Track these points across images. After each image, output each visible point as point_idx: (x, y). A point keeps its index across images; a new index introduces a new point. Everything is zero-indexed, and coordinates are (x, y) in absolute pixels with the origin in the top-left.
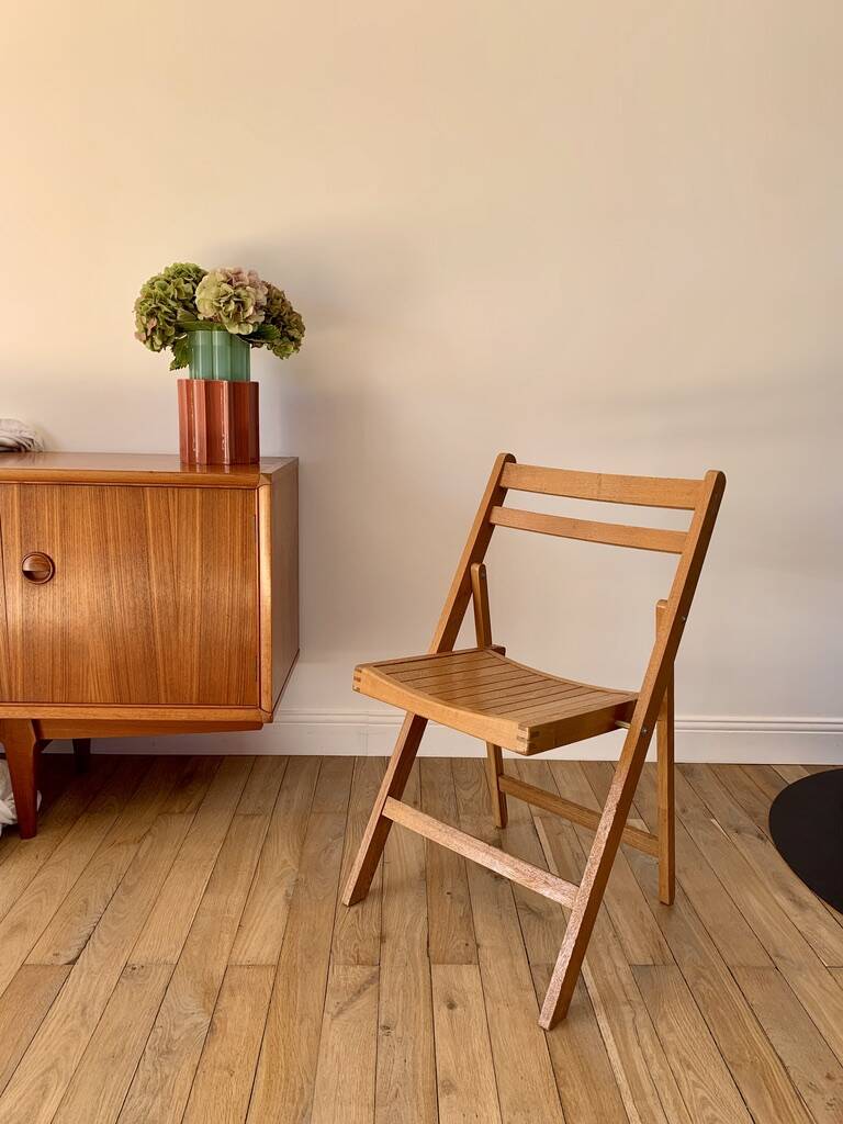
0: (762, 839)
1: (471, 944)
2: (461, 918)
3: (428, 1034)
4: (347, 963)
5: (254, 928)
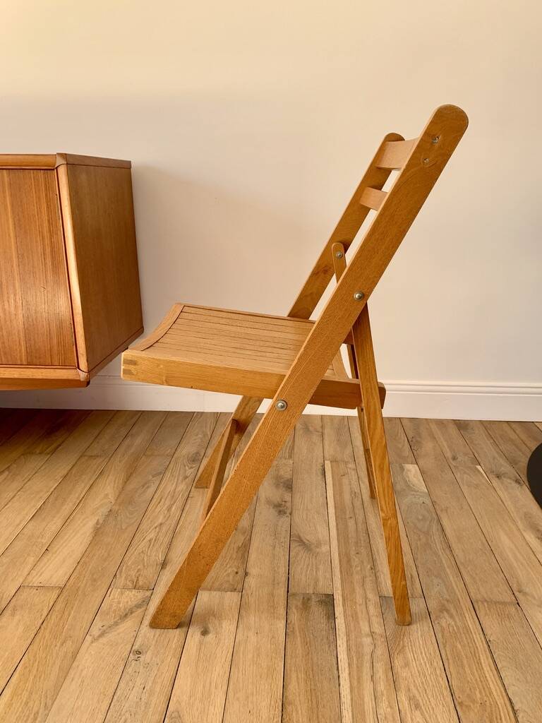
0: (519, 483)
1: (241, 572)
2: (239, 548)
3: (175, 661)
4: (125, 588)
5: (58, 552)
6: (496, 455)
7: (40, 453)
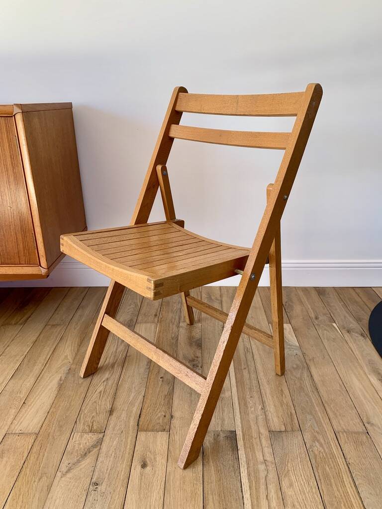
0: (364, 337)
1: (168, 416)
2: (165, 396)
3: (123, 490)
4: (84, 432)
5: (32, 405)
6: (347, 315)
7: (15, 324)
